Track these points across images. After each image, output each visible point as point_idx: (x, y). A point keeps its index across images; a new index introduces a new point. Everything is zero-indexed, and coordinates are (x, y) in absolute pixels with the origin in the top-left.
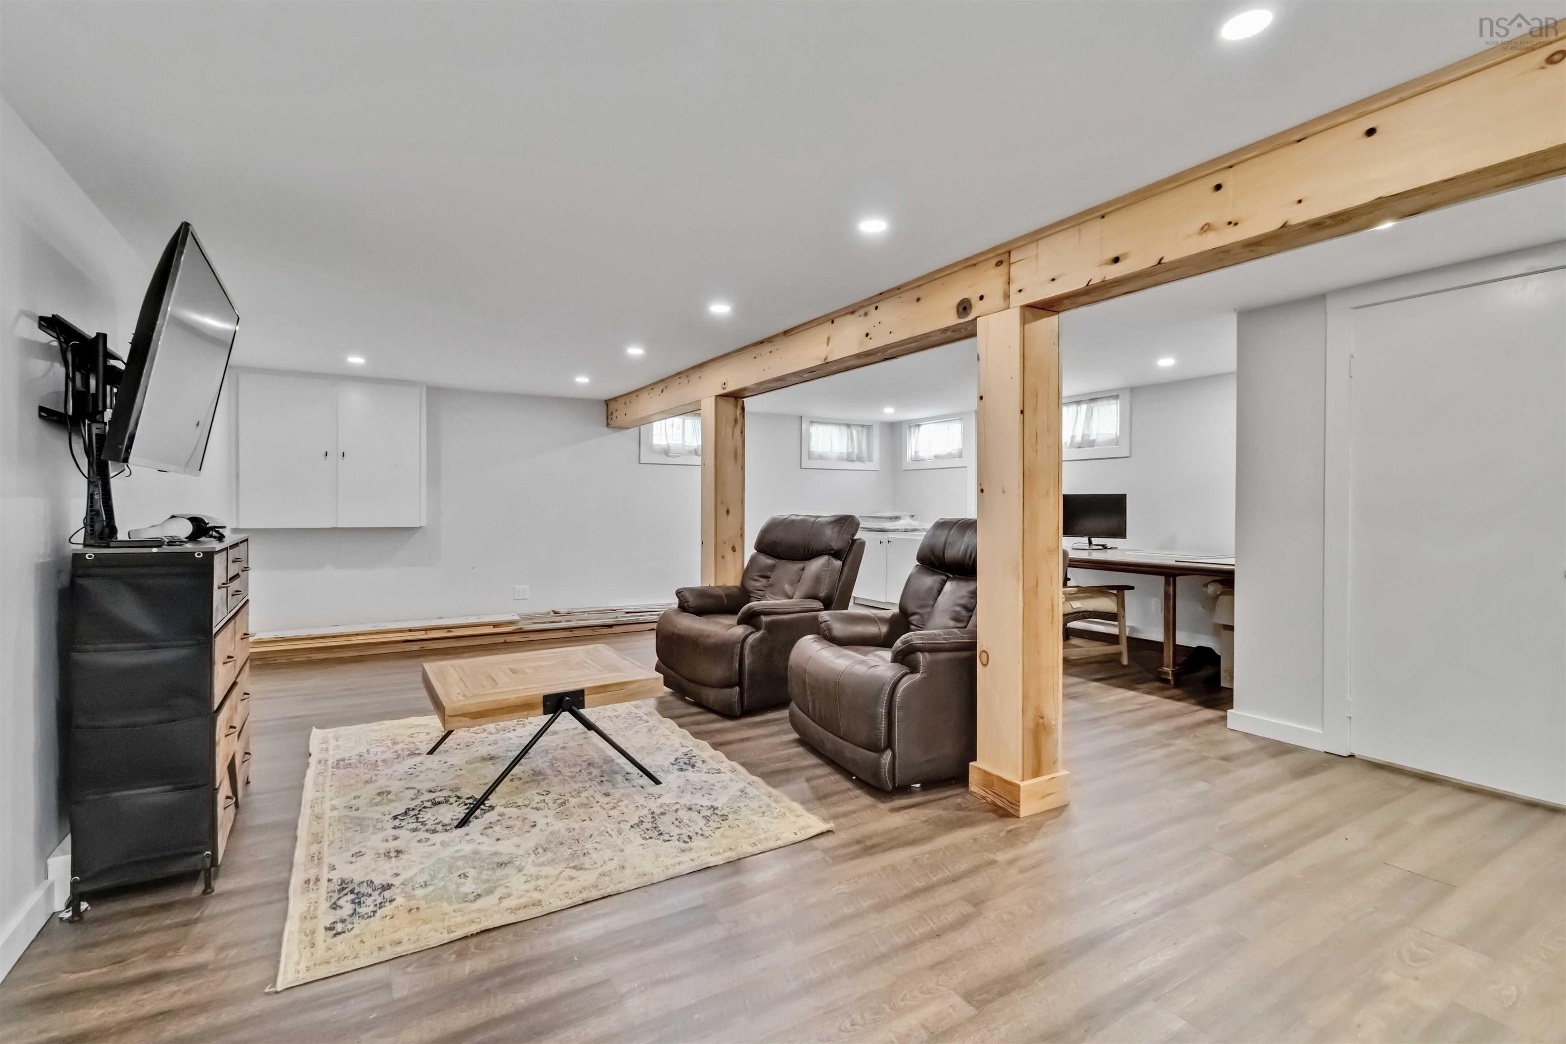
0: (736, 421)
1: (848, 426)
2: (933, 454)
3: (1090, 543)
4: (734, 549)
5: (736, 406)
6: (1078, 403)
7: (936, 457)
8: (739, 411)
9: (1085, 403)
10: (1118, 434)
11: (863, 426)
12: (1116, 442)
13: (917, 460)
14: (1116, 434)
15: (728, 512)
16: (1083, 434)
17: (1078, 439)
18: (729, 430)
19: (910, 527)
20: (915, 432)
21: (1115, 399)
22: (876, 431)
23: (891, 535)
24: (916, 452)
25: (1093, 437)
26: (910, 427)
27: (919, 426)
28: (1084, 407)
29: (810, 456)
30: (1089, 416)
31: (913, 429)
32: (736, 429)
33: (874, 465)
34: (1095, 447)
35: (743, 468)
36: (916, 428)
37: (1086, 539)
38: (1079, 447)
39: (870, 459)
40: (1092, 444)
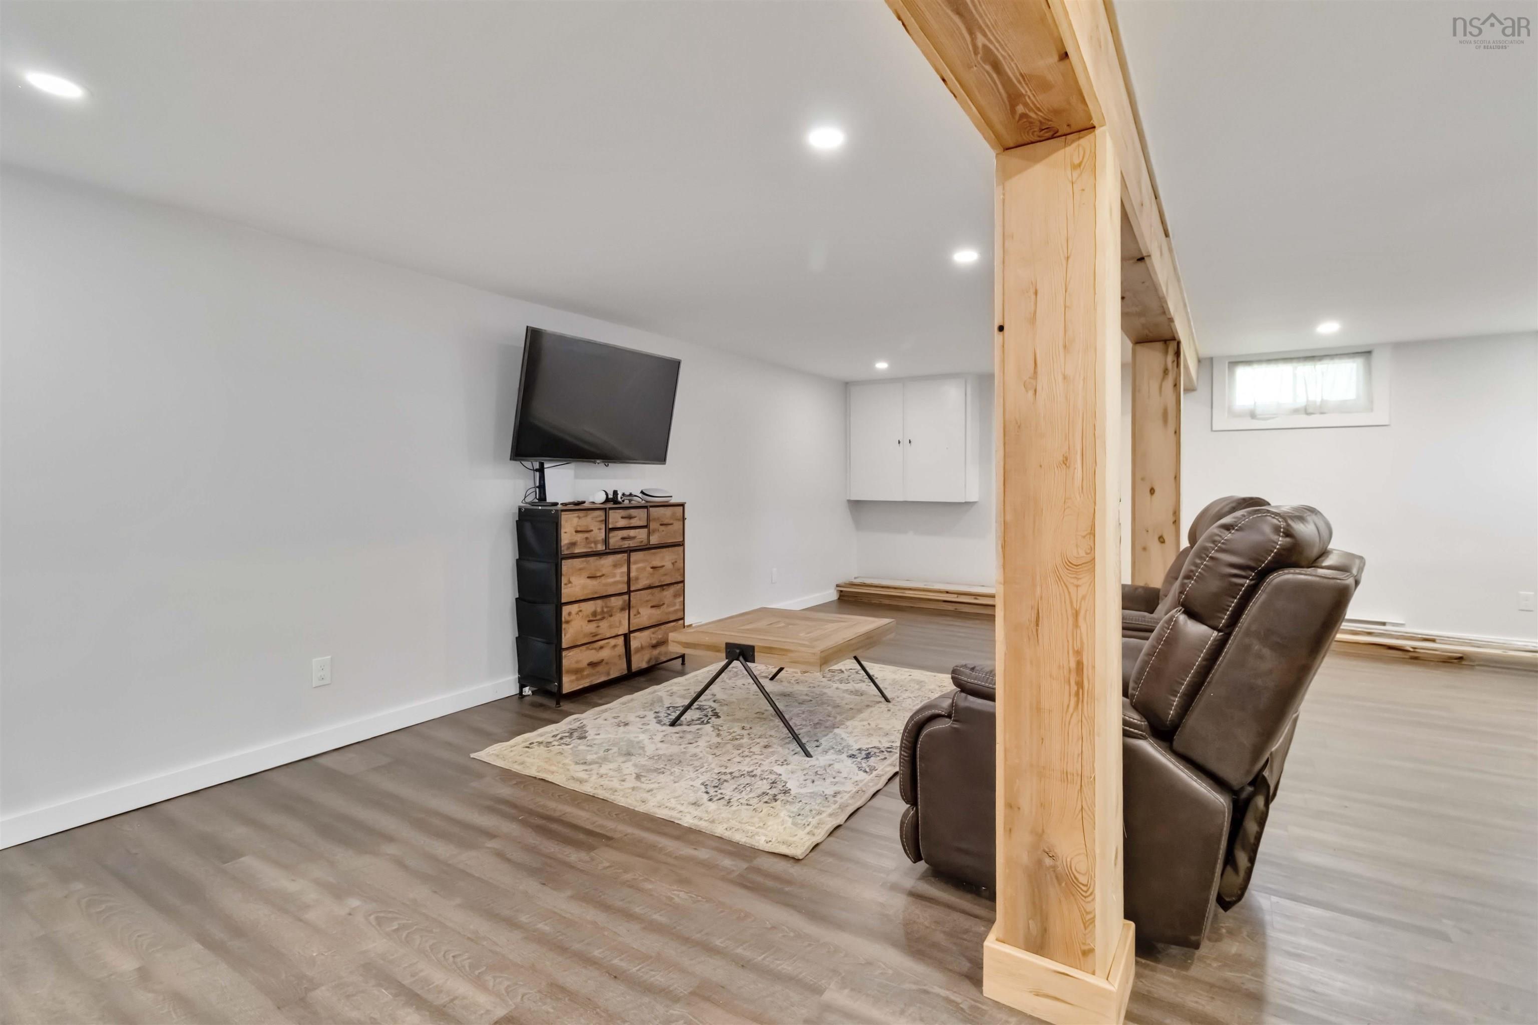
0: (1166, 371)
4: (1162, 540)
5: (1166, 352)
8: (1170, 357)
15: (1152, 491)
18: (1155, 385)
32: (1164, 384)
35: (1177, 432)
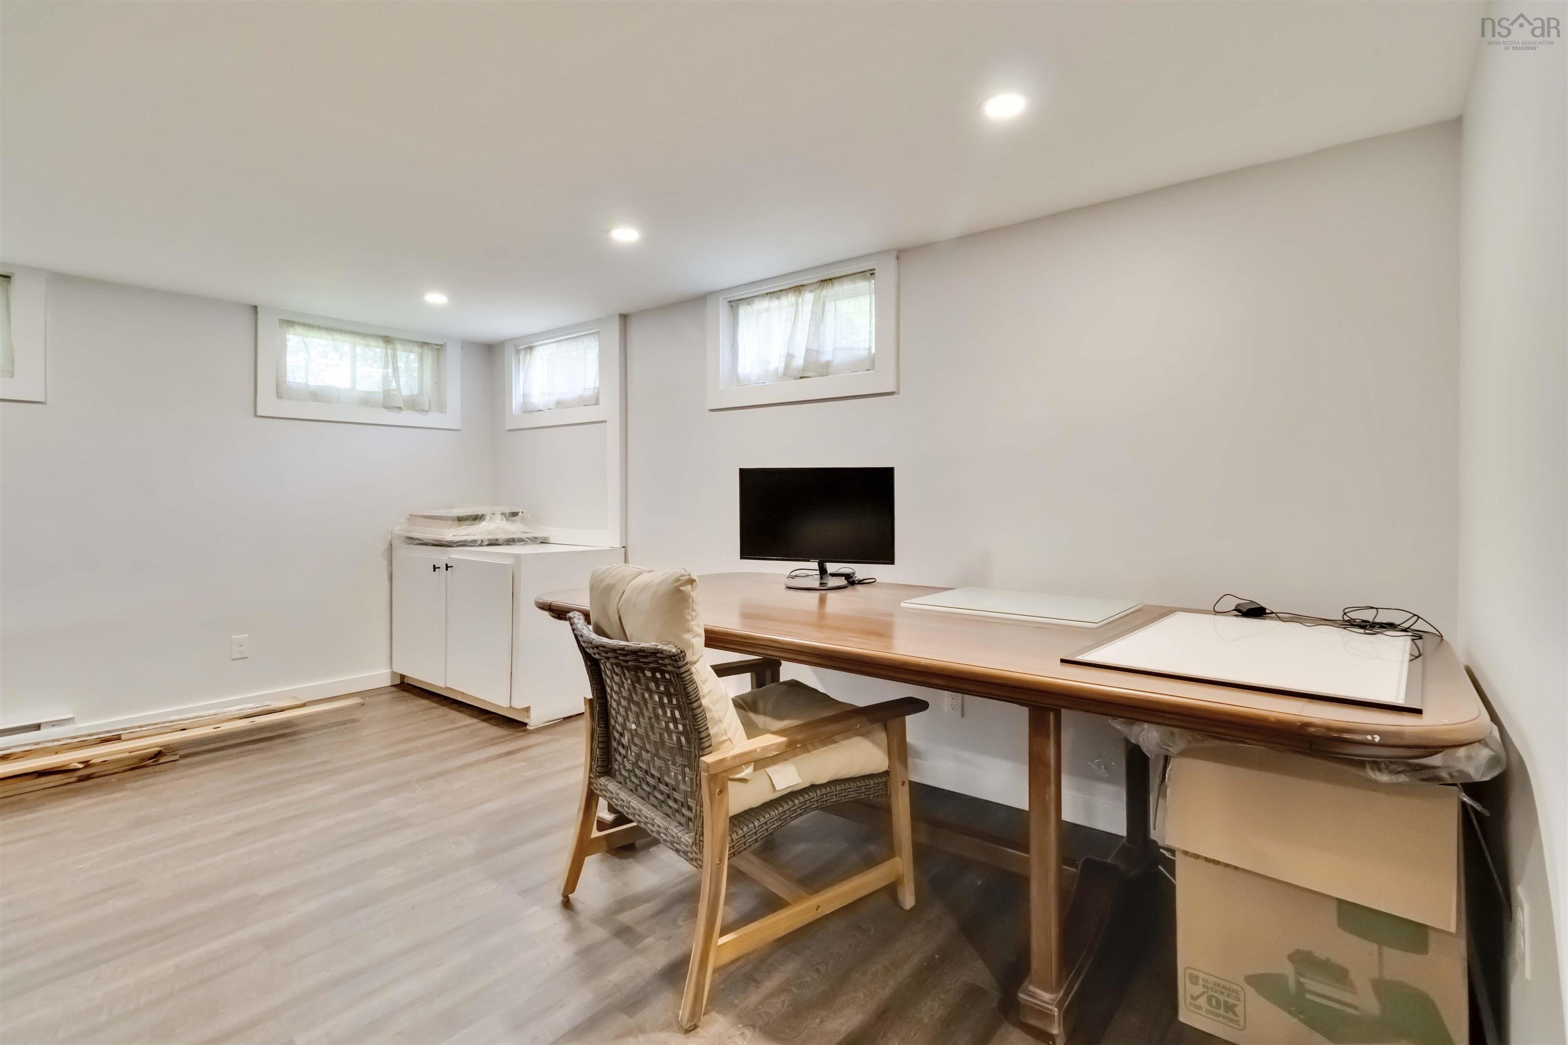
1: (387, 340)
2: (554, 399)
3: (823, 571)
6: (798, 289)
7: (559, 404)
9: (811, 291)
10: (873, 351)
11: (424, 344)
12: (871, 363)
13: (528, 410)
14: (870, 349)
16: (807, 350)
17: (799, 362)
19: (502, 536)
20: (525, 358)
21: (865, 278)
22: (454, 358)
23: (455, 554)
24: (524, 395)
25: (826, 357)
26: (518, 352)
27: (531, 348)
28: (809, 297)
29: (282, 390)
30: (818, 317)
31: (522, 353)
33: (452, 417)
34: (831, 376)
36: (525, 352)
37: (814, 565)
38: (802, 378)
39: (442, 409)
40: (824, 370)
